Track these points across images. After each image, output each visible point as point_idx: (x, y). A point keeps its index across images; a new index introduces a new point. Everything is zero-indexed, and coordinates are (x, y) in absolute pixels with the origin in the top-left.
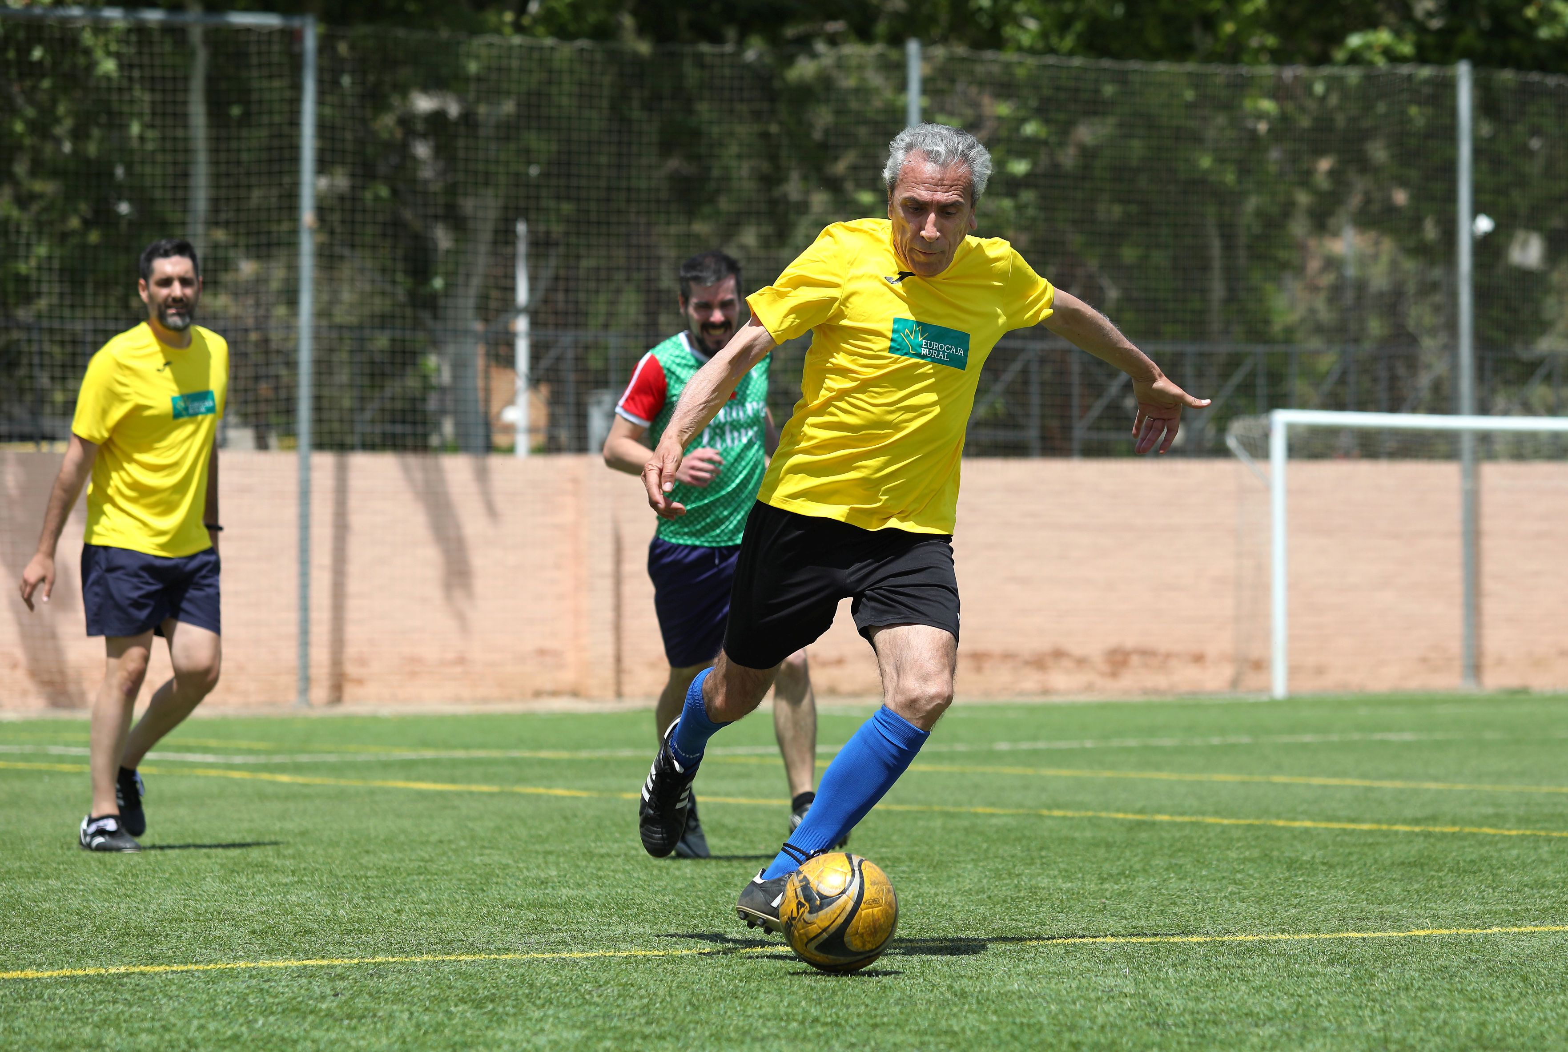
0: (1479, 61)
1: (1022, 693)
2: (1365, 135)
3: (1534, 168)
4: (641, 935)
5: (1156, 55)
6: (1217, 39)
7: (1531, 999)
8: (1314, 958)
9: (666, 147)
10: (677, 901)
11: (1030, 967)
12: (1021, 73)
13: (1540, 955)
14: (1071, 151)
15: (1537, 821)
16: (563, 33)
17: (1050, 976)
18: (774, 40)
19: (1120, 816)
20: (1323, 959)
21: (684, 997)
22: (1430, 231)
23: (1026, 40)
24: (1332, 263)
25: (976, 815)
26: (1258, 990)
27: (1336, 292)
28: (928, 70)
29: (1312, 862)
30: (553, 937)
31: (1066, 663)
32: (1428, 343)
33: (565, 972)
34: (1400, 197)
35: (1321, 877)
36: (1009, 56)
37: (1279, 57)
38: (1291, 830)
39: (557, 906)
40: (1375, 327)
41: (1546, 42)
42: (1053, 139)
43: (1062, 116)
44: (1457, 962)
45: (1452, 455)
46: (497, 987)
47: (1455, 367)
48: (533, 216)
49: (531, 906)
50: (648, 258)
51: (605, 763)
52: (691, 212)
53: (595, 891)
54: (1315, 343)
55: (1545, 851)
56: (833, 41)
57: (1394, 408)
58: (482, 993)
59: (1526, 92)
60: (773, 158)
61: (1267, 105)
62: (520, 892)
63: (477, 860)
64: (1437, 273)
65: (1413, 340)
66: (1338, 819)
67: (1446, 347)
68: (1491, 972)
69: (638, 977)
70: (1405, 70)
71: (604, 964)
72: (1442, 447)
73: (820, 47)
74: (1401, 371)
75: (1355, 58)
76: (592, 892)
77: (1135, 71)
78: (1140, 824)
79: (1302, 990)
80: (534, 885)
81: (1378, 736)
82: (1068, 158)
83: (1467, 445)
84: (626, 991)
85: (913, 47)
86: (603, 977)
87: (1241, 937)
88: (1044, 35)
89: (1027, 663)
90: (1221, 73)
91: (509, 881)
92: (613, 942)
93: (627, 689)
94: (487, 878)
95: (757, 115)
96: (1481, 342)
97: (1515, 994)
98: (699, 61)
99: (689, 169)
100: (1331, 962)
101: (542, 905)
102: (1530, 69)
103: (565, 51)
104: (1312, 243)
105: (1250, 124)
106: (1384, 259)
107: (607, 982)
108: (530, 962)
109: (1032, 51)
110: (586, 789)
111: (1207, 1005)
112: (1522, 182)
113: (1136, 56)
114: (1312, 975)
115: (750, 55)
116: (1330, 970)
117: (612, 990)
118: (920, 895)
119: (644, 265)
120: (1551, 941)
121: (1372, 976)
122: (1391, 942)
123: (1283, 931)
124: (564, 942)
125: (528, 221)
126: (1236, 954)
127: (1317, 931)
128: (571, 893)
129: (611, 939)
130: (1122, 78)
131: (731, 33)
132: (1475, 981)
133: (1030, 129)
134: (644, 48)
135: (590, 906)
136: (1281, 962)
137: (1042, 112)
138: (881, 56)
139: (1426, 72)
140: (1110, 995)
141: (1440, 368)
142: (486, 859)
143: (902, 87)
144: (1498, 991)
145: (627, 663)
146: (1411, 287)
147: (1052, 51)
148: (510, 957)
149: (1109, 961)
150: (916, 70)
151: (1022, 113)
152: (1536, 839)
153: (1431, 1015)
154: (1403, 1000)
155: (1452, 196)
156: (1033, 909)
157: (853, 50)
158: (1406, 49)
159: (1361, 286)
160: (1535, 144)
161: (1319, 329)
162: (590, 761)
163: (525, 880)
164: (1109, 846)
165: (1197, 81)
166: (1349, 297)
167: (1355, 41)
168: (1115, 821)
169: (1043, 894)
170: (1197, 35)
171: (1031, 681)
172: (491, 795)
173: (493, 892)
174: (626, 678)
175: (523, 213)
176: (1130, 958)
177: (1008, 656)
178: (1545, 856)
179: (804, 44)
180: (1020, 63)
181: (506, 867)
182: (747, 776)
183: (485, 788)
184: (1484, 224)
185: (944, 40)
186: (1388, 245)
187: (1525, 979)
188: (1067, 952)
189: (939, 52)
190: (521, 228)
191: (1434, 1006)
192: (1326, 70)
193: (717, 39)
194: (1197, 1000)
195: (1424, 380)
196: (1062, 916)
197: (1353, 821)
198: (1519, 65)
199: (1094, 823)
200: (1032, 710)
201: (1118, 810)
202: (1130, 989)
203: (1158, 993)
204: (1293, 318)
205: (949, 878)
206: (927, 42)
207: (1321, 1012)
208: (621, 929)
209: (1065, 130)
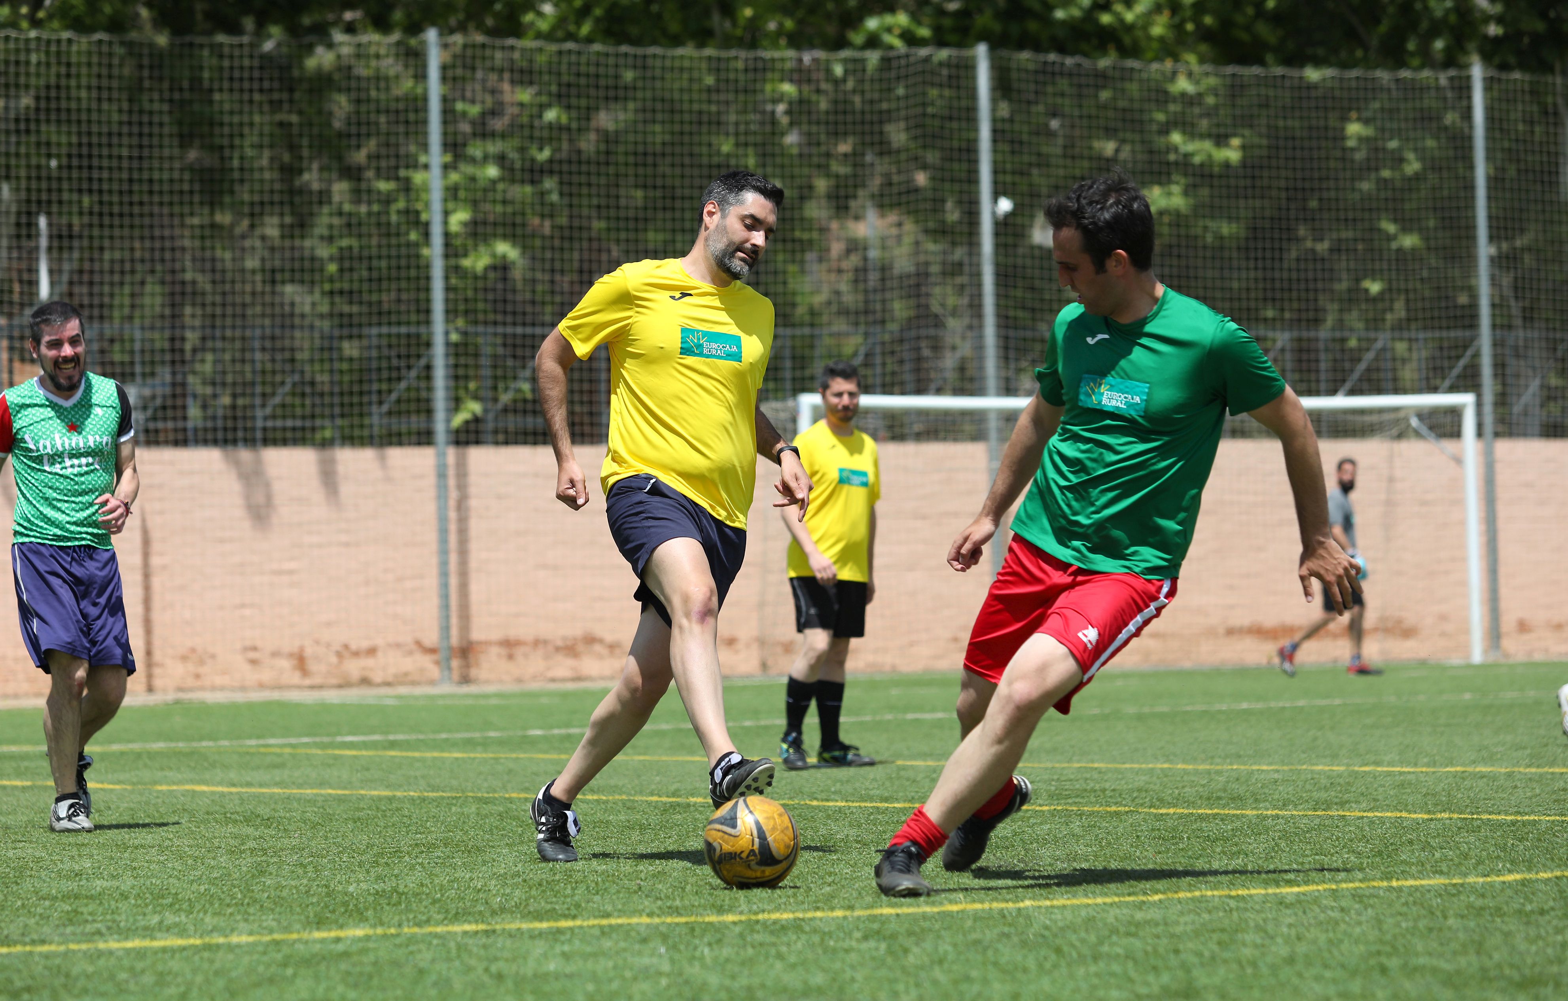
0: (996, 43)
1: (553, 680)
2: (885, 117)
3: (1054, 149)
4: (176, 925)
5: (676, 41)
6: (734, 24)
7: (1064, 970)
8: (850, 934)
9: (185, 140)
10: (213, 890)
11: (566, 948)
12: (541, 59)
13: (1072, 927)
14: (593, 136)
15: (1068, 797)
16: (79, 25)
17: (586, 957)
18: (293, 30)
19: (655, 798)
20: (858, 935)
21: (221, 983)
22: (952, 214)
23: (544, 26)
24: (854, 246)
25: (511, 800)
26: (793, 966)
27: (860, 273)
28: (447, 57)
29: (845, 840)
30: (89, 928)
31: (597, 648)
32: (952, 323)
33: (102, 962)
34: (921, 179)
35: (855, 854)
36: (528, 43)
37: (796, 41)
38: (825, 809)
39: (91, 897)
40: (900, 309)
41: (1063, 23)
42: (574, 125)
43: (583, 102)
44: (989, 935)
45: (978, 436)
46: (33, 978)
47: (980, 347)
48: (55, 208)
49: (66, 897)
50: (173, 249)
51: (138, 755)
52: (213, 204)
53: (130, 882)
54: (841, 325)
55: (1076, 826)
56: (350, 28)
57: (920, 391)
58: (18, 984)
59: (1047, 73)
60: (292, 147)
61: (788, 88)
62: (54, 884)
63: (11, 854)
64: (959, 253)
65: (938, 322)
66: (871, 799)
67: (970, 327)
68: (1024, 944)
69: (175, 965)
70: (923, 52)
71: (140, 954)
72: (968, 427)
73: (339, 37)
74: (926, 352)
75: (873, 42)
76: (127, 883)
77: (655, 56)
78: (673, 806)
79: (837, 965)
80: (68, 877)
81: (910, 716)
82: (589, 144)
83: (993, 424)
84: (162, 980)
85: (431, 35)
86: (139, 965)
87: (775, 916)
88: (561, 21)
89: (558, 649)
90: (740, 57)
91: (43, 874)
92: (148, 932)
93: (158, 683)
94: (21, 871)
95: (276, 106)
96: (1005, 322)
97: (1048, 965)
98: (217, 50)
99: (210, 160)
100: (866, 938)
101: (77, 897)
102: (1047, 51)
103: (83, 43)
104: (834, 225)
105: (769, 107)
106: (908, 240)
107: (143, 971)
108: (66, 954)
109: (549, 37)
110: (119, 782)
111: (744, 981)
112: (1043, 162)
113: (654, 42)
114: (847, 951)
115: (268, 46)
116: (864, 946)
117: (148, 979)
118: (456, 880)
119: (168, 255)
120: (1083, 913)
121: (906, 951)
122: (924, 916)
123: (817, 909)
124: (99, 933)
125: (49, 214)
126: (772, 933)
127: (851, 908)
128: (105, 884)
129: (146, 928)
130: (641, 64)
131: (249, 23)
132: (1007, 953)
133: (551, 115)
134: (162, 40)
135: (125, 896)
136: (816, 939)
137: (561, 98)
138: (398, 44)
139: (944, 54)
140: (646, 973)
141: (966, 349)
142: (19, 852)
143: (421, 76)
144: (1031, 963)
145: (157, 656)
146: (935, 269)
147: (571, 37)
148: (45, 948)
149: (644, 941)
150: (435, 60)
151: (544, 99)
152: (1068, 814)
153: (964, 987)
154: (938, 973)
155: (972, 178)
156: (569, 891)
157: (372, 38)
158: (924, 32)
159: (884, 269)
160: (1054, 124)
161: (844, 312)
162: (122, 753)
163: (59, 872)
164: (642, 828)
165: (717, 66)
166: (873, 277)
167: (872, 23)
168: (649, 803)
169: (579, 876)
170: (716, 20)
171: (563, 667)
172: (24, 789)
173: (27, 885)
174: (157, 671)
175: (44, 206)
176: (665, 937)
177: (537, 643)
178: (1077, 831)
179: (321, 32)
180: (540, 50)
181: (39, 860)
182: (281, 766)
183: (18, 783)
184: (1005, 205)
185: (462, 28)
186: (909, 227)
187: (1058, 951)
188: (603, 933)
189: (458, 39)
190: (43, 222)
191: (968, 979)
192: (846, 53)
193: (234, 29)
194: (733, 977)
195: (949, 361)
196: (597, 898)
197: (886, 800)
198: (1037, 47)
199: (629, 807)
200: (565, 695)
201: (652, 794)
202: (666, 967)
203: (694, 971)
204: (818, 300)
205: (484, 863)
206: (446, 31)
207: (856, 986)
208: (156, 919)
209: (587, 114)
